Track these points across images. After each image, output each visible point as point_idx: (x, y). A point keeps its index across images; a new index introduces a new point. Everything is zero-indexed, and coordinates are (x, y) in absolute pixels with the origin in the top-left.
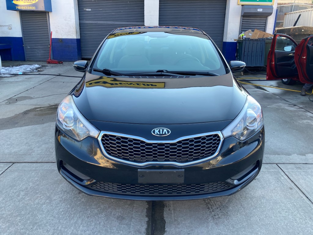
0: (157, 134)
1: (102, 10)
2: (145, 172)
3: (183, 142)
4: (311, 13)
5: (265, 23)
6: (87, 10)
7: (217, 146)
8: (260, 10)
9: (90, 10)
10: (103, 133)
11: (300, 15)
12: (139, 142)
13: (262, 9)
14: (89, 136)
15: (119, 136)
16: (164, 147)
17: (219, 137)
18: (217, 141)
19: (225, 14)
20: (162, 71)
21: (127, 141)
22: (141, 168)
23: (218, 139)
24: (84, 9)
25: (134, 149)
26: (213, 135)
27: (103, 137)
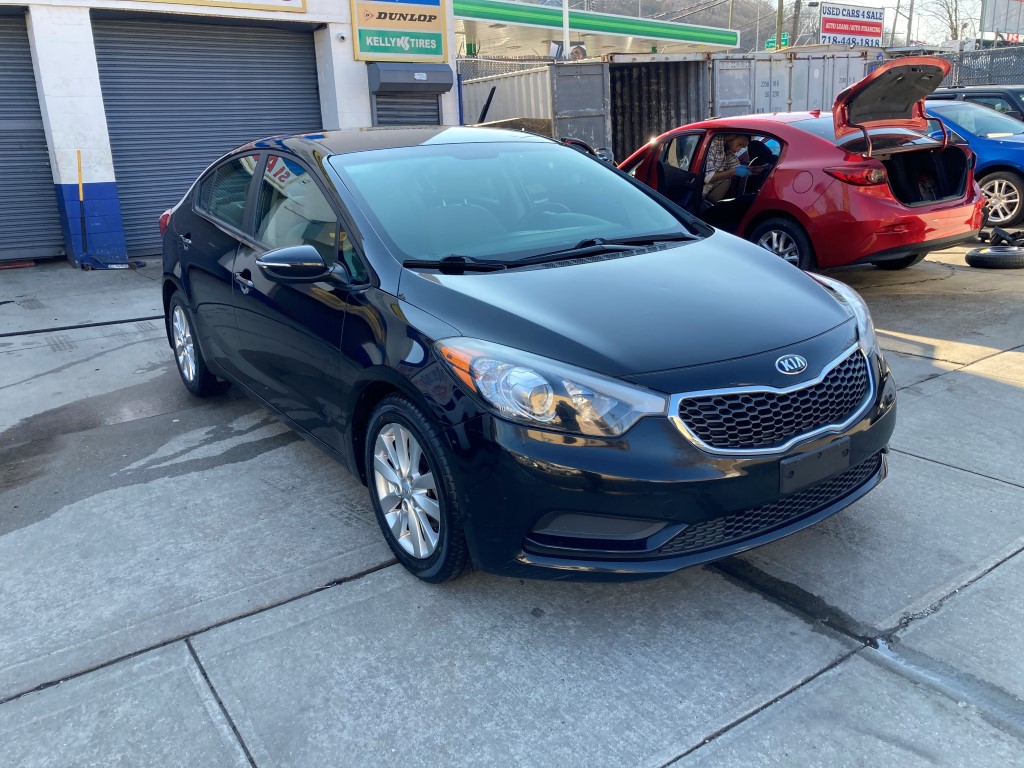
0: (790, 371)
2: (795, 462)
4: (519, 83)
5: (435, 113)
8: (421, 77)
10: (678, 399)
11: (494, 89)
12: (763, 398)
13: (425, 75)
14: (642, 418)
15: (718, 396)
16: (808, 396)
17: (861, 354)
19: (317, 89)
20: (591, 243)
21: (739, 401)
22: (786, 455)
25: (762, 417)
27: (682, 408)
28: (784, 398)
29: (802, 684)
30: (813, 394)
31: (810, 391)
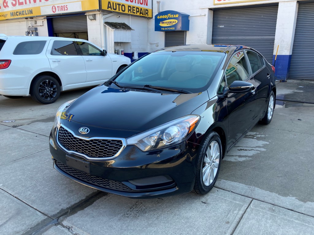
1: (234, 25)
2: (69, 157)
3: (94, 141)
6: (221, 26)
7: (118, 150)
9: (223, 26)
17: (122, 143)
18: (119, 146)
22: (68, 154)
23: (120, 144)
24: (218, 26)
26: (117, 140)
28: (75, 138)
29: (35, 209)
30: (84, 142)
31: (83, 141)
